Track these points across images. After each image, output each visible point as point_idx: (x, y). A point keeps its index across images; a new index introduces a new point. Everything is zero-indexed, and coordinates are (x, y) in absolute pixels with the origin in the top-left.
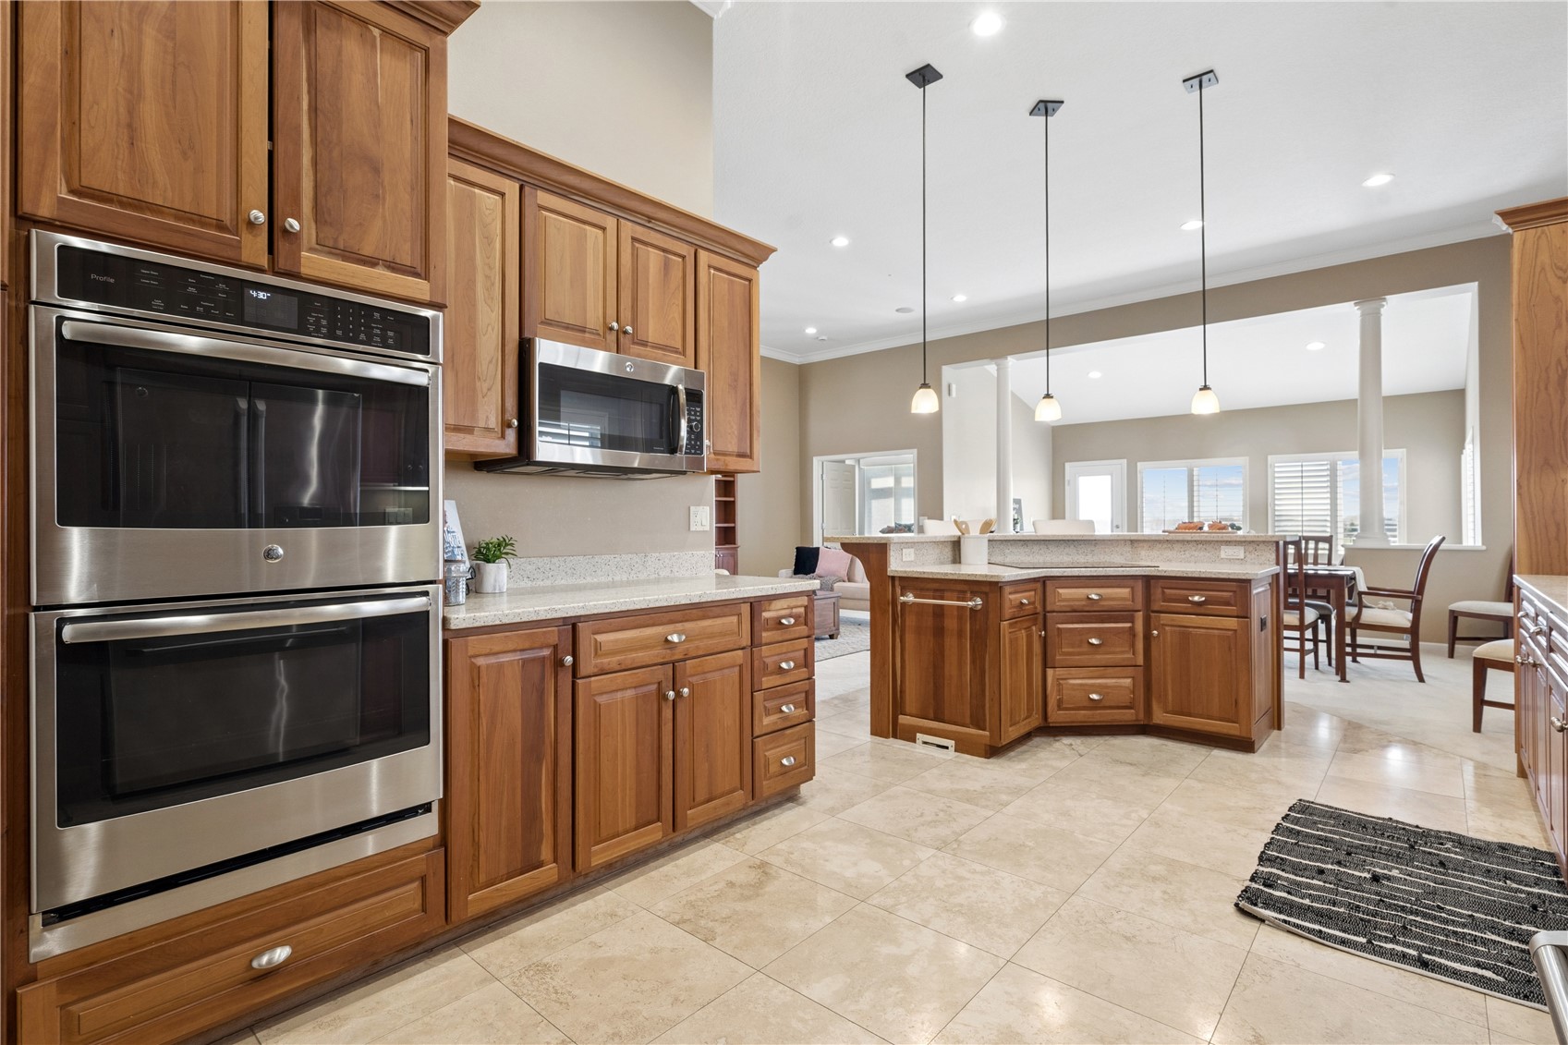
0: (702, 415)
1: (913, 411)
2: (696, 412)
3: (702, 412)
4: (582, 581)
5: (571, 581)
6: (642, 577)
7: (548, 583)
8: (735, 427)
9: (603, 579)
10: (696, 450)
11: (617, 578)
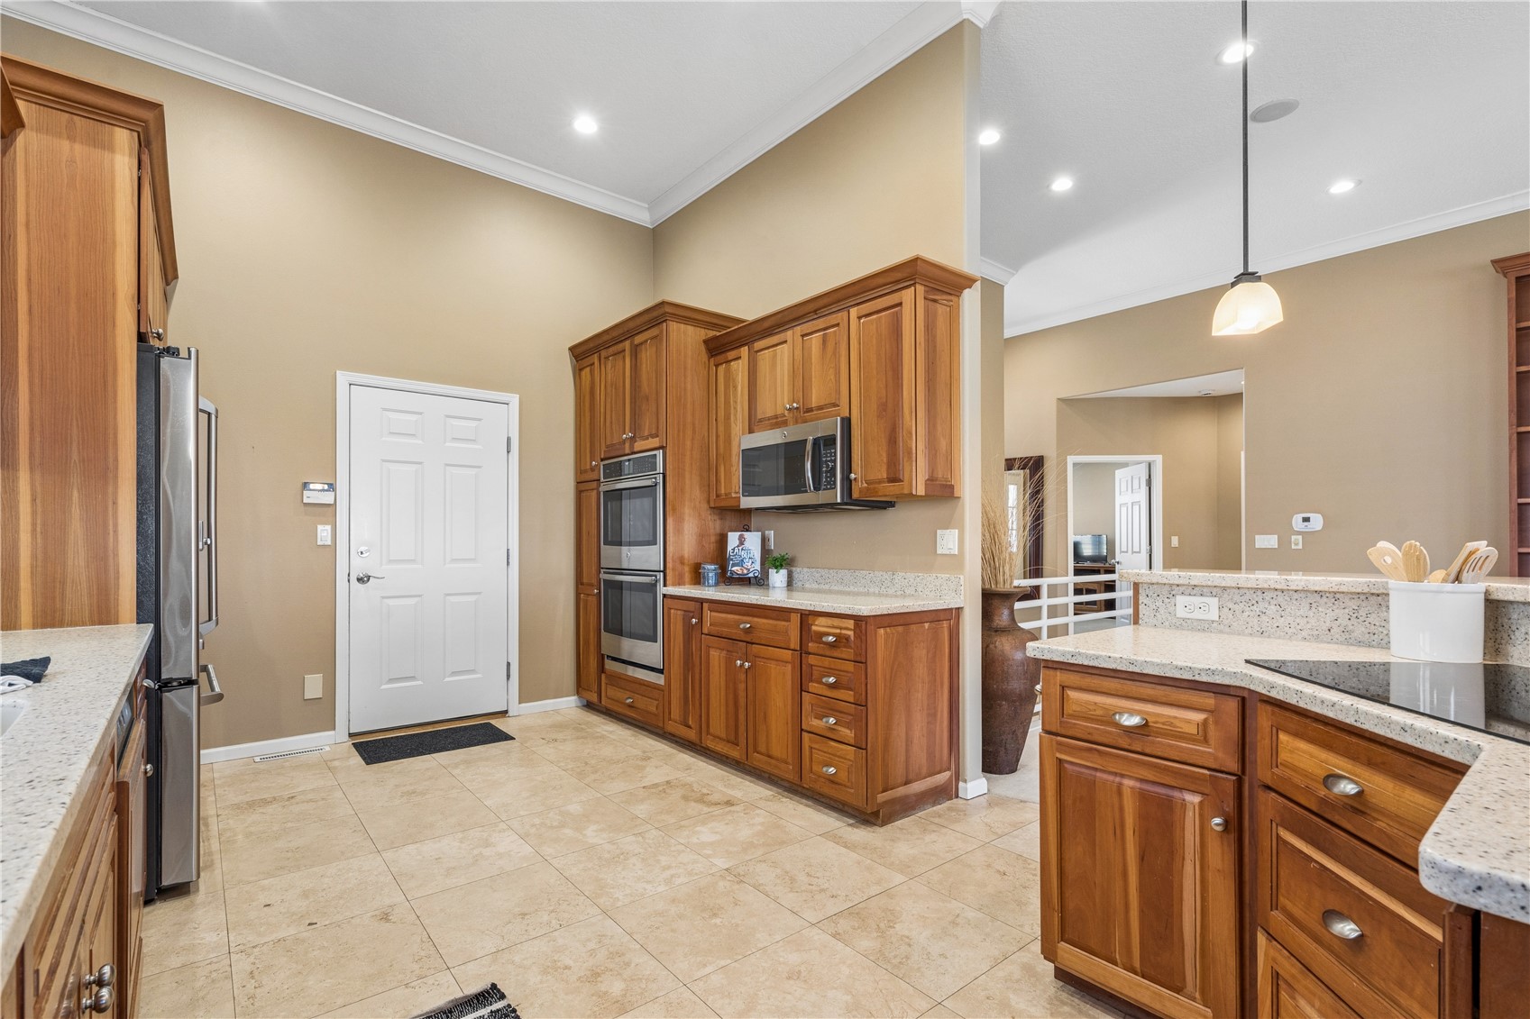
0: (835, 455)
1: (1214, 333)
2: (831, 453)
3: (835, 453)
4: (847, 589)
5: (841, 588)
6: (891, 591)
7: (827, 587)
8: (884, 455)
9: (861, 589)
10: (831, 485)
11: (871, 590)
